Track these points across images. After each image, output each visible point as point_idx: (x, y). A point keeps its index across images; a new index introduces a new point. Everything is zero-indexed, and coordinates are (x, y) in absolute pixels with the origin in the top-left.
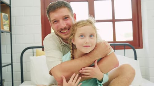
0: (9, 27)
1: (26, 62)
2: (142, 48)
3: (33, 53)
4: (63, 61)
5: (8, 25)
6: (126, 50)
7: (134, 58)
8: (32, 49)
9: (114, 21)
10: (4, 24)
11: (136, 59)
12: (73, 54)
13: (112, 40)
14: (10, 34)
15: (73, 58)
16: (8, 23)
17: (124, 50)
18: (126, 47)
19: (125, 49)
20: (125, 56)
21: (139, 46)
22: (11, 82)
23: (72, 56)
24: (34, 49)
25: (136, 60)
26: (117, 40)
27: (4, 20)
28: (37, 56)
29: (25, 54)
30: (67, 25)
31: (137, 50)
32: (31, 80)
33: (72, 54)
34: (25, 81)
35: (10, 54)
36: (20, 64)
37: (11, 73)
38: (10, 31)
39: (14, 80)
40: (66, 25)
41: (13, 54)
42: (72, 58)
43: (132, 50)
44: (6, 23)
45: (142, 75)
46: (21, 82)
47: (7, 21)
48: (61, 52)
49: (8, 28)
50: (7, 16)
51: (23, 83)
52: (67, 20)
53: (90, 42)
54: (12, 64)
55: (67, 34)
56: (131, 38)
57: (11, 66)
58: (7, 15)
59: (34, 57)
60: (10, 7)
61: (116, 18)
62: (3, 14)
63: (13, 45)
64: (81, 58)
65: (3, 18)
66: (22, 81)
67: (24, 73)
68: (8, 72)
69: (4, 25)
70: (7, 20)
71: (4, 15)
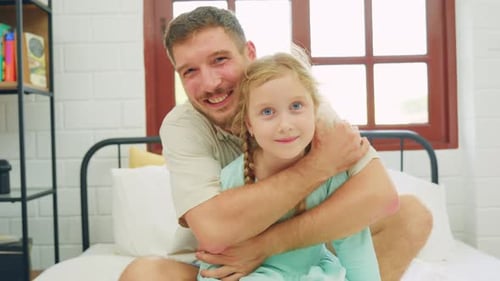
0: (46, 75)
1: (96, 186)
2: (456, 146)
3: (119, 157)
4: (225, 188)
5: (44, 72)
6: (405, 152)
7: (430, 179)
8: (116, 146)
9: (369, 61)
10: (31, 66)
11: (435, 179)
12: (251, 165)
13: (364, 122)
14: (48, 98)
15: (251, 176)
16: (44, 65)
17: (399, 152)
18: (406, 144)
19: (402, 149)
20: (402, 170)
21: (447, 140)
22: (53, 247)
23: (247, 170)
24: (122, 146)
25: (434, 185)
26: (378, 121)
27: (31, 55)
28: (132, 165)
29: (93, 160)
30: (223, 79)
31: (438, 153)
32: (113, 243)
33: (246, 166)
34: (94, 243)
35: (50, 162)
36: (78, 191)
37: (52, 219)
38: (47, 90)
39: (60, 240)
40: (219, 82)
41: (58, 161)
42: (248, 178)
43: (423, 154)
44: (37, 64)
45: (453, 232)
46: (81, 246)
47: (40, 56)
48: (216, 159)
49: (44, 79)
50: (39, 42)
51: (88, 251)
52: (222, 65)
53: (292, 127)
54: (54, 192)
55: (226, 108)
56: (422, 117)
57: (51, 197)
58: (41, 40)
59: (122, 170)
60: (49, 15)
61: (376, 53)
62: (28, 37)
63: (57, 132)
64: (274, 179)
65: (29, 51)
66: (86, 245)
67: (91, 219)
68: (40, 216)
69: (33, 71)
70: (41, 54)
71: (33, 39)
